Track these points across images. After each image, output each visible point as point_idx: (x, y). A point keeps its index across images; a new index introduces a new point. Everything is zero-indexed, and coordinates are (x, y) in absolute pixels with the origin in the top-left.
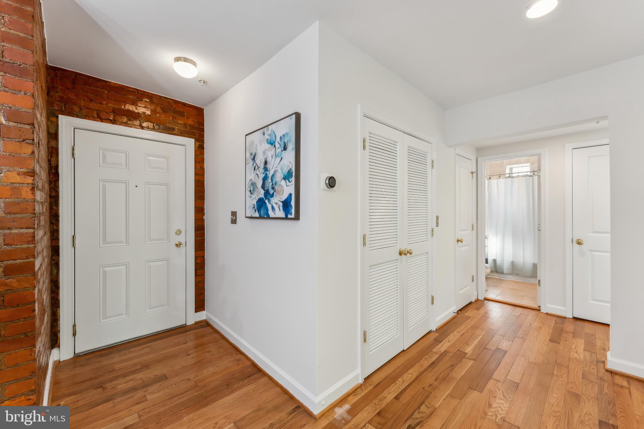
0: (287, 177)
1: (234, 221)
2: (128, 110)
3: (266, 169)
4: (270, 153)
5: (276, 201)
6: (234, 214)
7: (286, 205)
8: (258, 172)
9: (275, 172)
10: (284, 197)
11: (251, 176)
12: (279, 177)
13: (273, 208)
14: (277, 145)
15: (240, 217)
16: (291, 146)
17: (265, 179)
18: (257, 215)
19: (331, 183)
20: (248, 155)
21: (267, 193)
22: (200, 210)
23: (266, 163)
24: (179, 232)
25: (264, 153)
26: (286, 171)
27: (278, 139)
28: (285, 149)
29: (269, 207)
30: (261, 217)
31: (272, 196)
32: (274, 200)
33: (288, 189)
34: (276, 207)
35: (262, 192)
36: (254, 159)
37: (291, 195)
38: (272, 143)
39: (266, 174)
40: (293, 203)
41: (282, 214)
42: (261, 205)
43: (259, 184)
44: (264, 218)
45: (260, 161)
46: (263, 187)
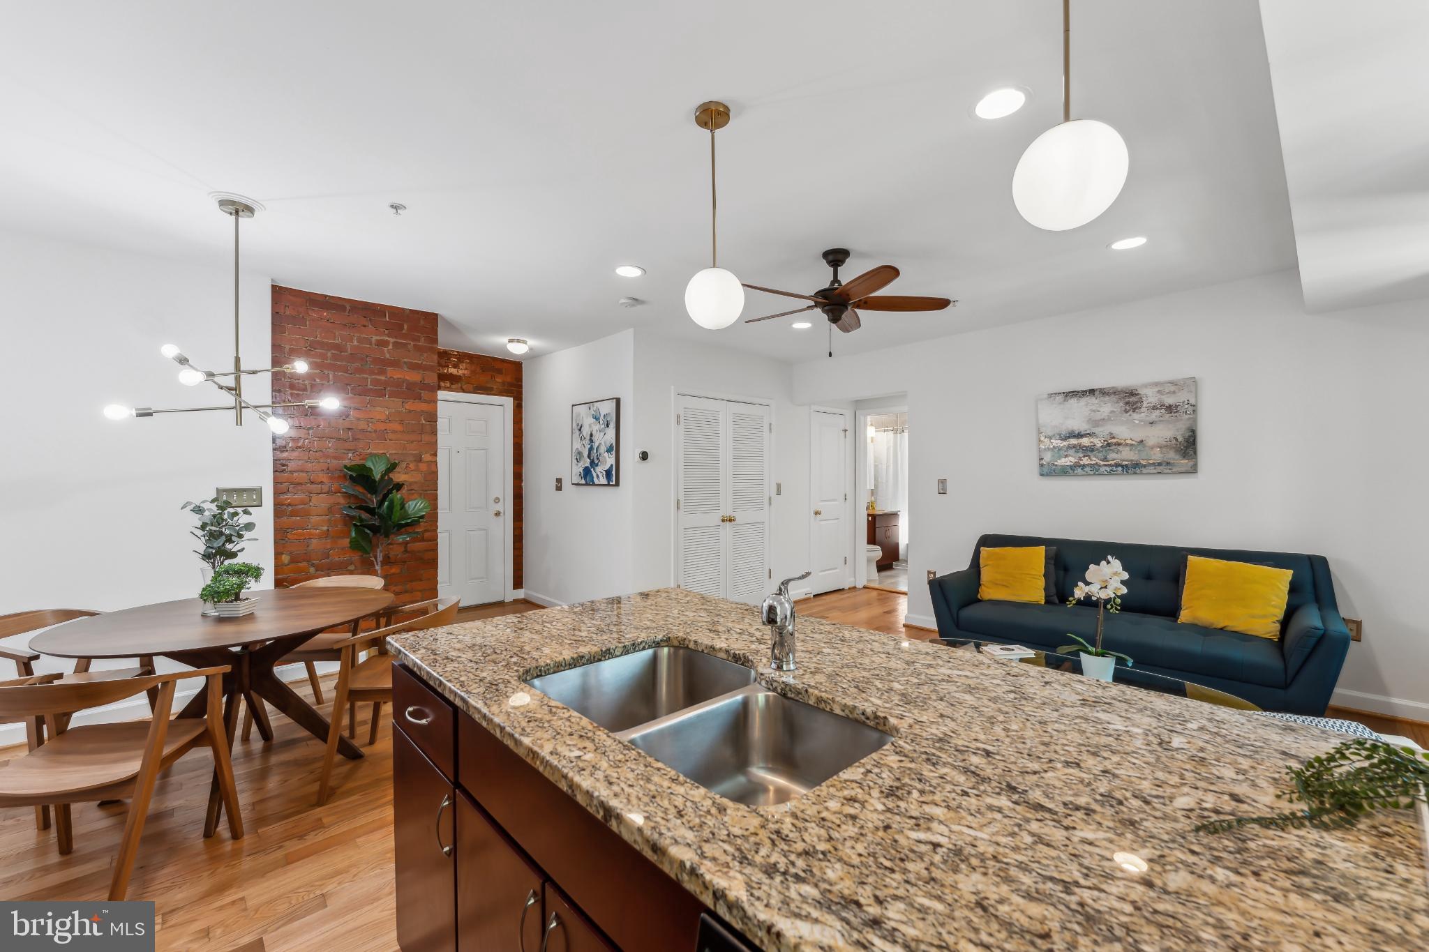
0: (609, 450)
1: (559, 488)
2: (451, 374)
3: (591, 441)
4: (596, 428)
5: (600, 470)
6: (559, 481)
7: (608, 473)
8: (584, 442)
9: (600, 444)
10: (607, 467)
11: (577, 445)
12: (603, 449)
13: (598, 476)
14: (602, 422)
15: (566, 484)
16: (613, 425)
17: (591, 449)
18: (583, 482)
19: (644, 456)
20: (574, 425)
21: (592, 462)
22: (518, 477)
23: (591, 435)
24: (497, 500)
25: (590, 426)
26: (608, 445)
27: (602, 416)
28: (608, 426)
29: (595, 475)
30: (587, 484)
31: (597, 465)
32: (599, 469)
33: (610, 460)
34: (600, 475)
35: (588, 461)
36: (580, 430)
37: (612, 465)
38: (597, 419)
39: (592, 446)
40: (614, 472)
41: (603, 481)
42: (587, 473)
43: (586, 453)
44: (590, 485)
45: (586, 432)
46: (589, 456)
